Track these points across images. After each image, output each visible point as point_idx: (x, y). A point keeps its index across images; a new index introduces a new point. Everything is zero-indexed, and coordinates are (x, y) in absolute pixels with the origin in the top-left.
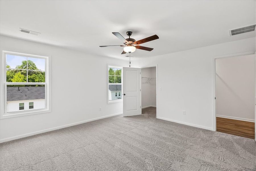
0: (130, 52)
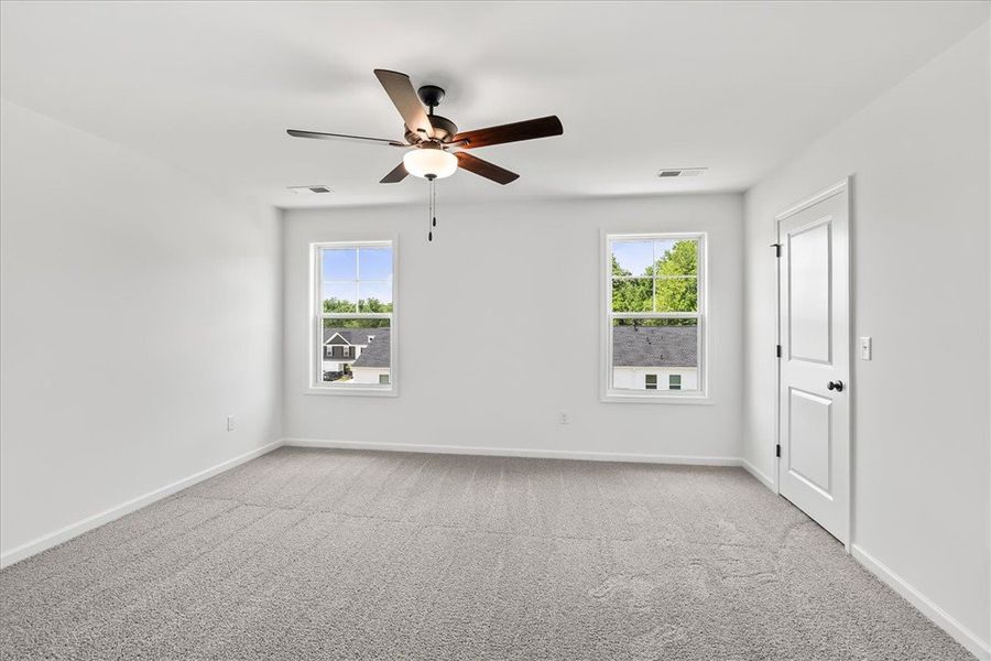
0: (431, 177)
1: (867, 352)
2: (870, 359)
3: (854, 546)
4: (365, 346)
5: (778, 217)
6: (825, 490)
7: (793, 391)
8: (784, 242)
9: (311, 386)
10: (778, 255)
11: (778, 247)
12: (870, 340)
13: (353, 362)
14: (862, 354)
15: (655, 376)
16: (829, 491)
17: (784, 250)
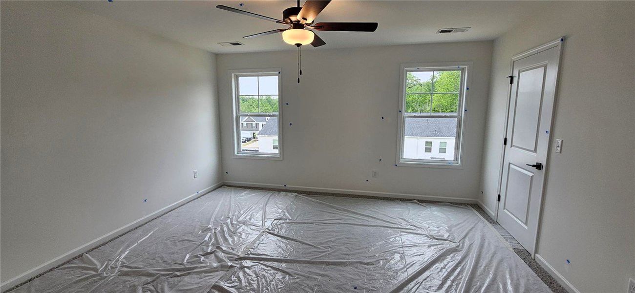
0: (298, 45)
1: (559, 149)
2: (561, 152)
3: (537, 255)
4: (265, 123)
5: (514, 58)
6: (523, 223)
7: (511, 165)
8: (516, 74)
9: (236, 153)
10: (511, 82)
11: (512, 78)
12: (562, 141)
13: (258, 132)
14: (556, 150)
15: (431, 142)
16: (526, 224)
17: (515, 80)
